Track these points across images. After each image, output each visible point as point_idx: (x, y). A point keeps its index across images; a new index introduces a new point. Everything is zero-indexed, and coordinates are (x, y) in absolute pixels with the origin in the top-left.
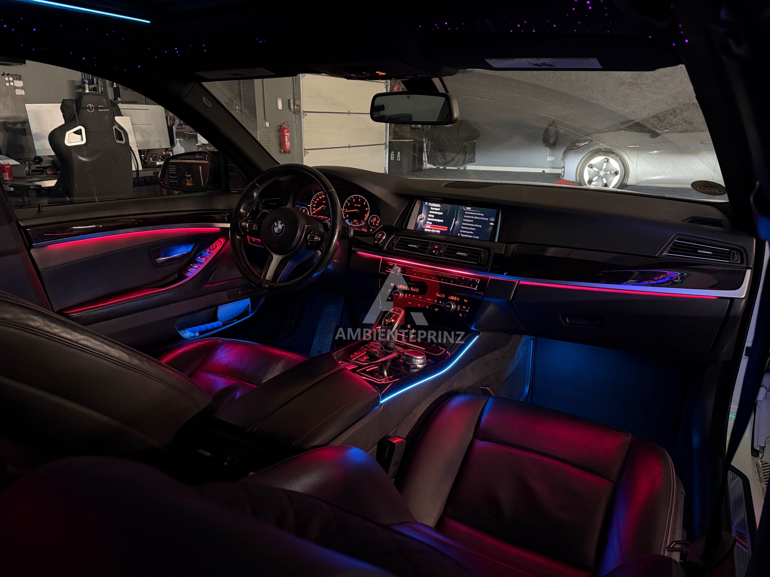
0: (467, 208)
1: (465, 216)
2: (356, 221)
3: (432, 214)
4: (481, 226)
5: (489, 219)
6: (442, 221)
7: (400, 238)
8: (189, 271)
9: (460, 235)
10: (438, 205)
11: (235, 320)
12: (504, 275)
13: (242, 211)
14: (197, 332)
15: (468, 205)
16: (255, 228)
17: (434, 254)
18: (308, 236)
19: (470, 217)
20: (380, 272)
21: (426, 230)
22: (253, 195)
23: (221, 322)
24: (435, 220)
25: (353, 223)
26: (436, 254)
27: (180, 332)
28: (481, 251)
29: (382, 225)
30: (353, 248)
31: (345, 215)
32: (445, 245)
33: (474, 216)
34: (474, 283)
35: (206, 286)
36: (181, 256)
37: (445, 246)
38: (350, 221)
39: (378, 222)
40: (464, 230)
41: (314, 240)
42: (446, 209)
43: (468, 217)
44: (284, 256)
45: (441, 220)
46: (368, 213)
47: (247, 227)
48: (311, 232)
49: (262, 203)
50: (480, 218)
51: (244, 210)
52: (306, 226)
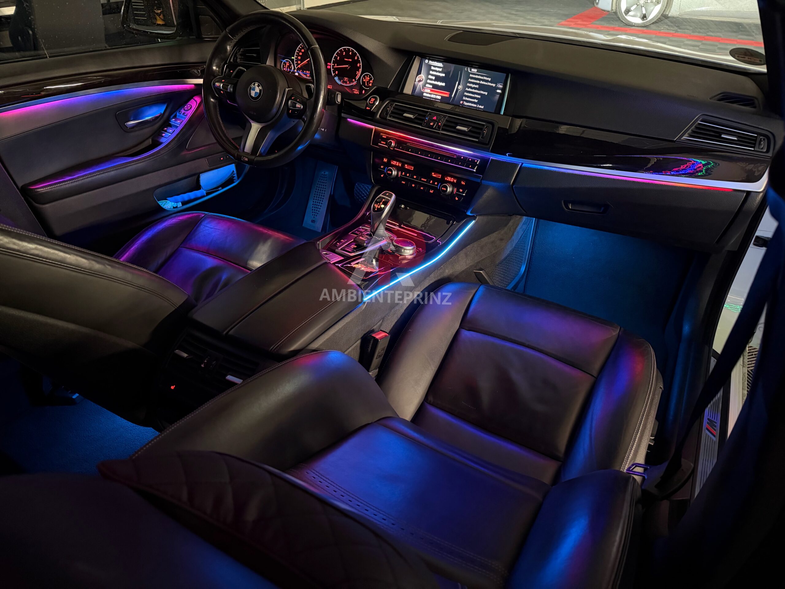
0: (473, 70)
1: (470, 80)
2: (347, 80)
3: (432, 75)
4: (486, 93)
5: (496, 85)
6: (444, 84)
7: (396, 105)
8: (163, 136)
9: (463, 103)
10: (440, 65)
11: (219, 189)
12: (507, 156)
13: (214, 68)
14: (179, 202)
15: (474, 66)
16: (230, 89)
17: (432, 127)
18: (290, 102)
19: (475, 81)
20: (372, 144)
21: (425, 94)
22: (226, 49)
23: (205, 190)
24: (436, 83)
25: (344, 82)
26: (434, 127)
27: (160, 203)
28: (483, 125)
29: (375, 87)
30: (342, 114)
31: (334, 72)
32: (445, 116)
33: (480, 80)
34: (473, 164)
35: (184, 153)
36: (154, 118)
37: (445, 118)
38: (340, 79)
39: (371, 81)
40: (468, 97)
41: (295, 107)
42: (449, 70)
43: (473, 81)
44: (263, 125)
45: (443, 82)
46: (361, 70)
47: (221, 88)
48: (293, 98)
49: (240, 53)
50: (486, 83)
51: (217, 66)
52: (287, 90)
